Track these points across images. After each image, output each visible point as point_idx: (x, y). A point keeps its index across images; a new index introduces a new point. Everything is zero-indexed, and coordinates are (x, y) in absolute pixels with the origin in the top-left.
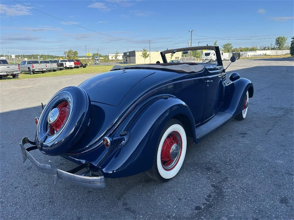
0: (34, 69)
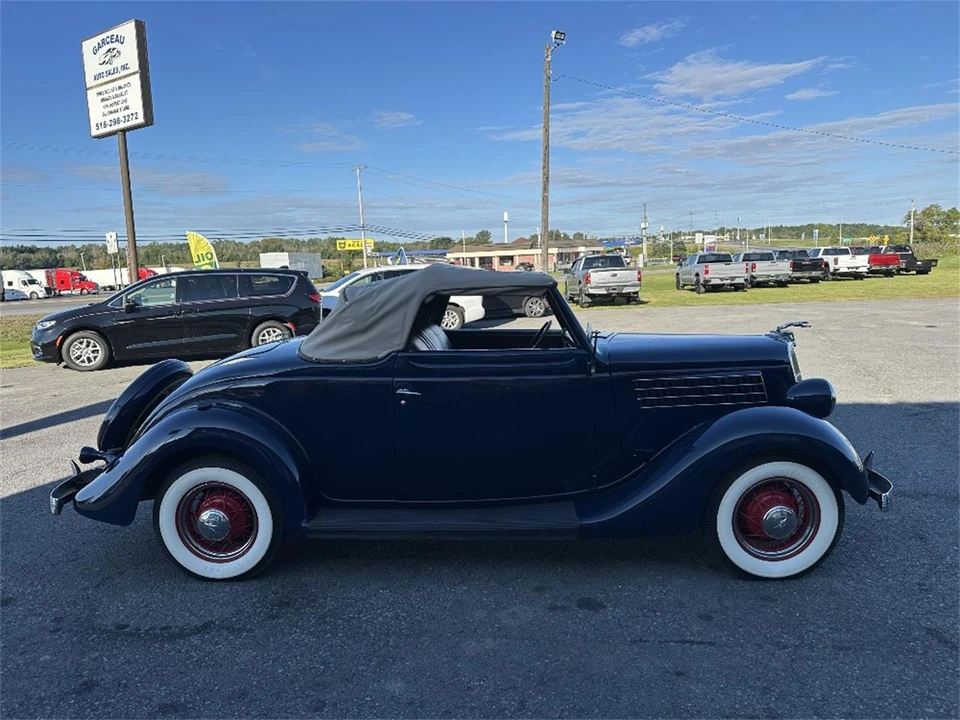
0: (707, 277)
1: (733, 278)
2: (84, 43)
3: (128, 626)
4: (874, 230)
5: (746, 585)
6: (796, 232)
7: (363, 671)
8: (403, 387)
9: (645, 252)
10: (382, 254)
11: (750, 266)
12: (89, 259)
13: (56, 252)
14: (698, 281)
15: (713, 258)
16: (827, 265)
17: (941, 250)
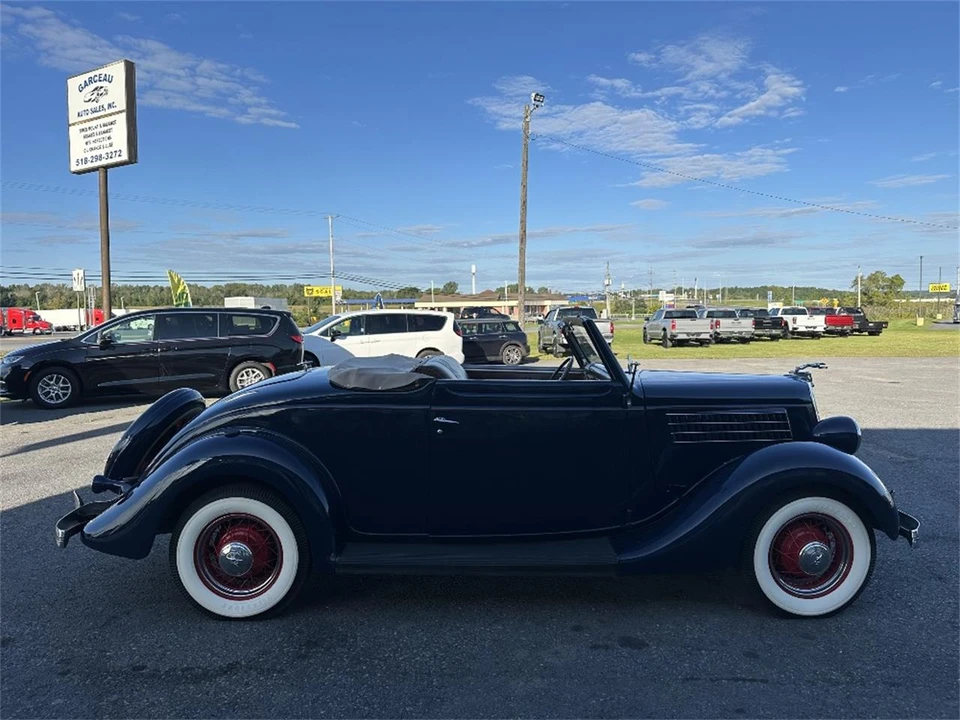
0: (674, 331)
1: (699, 334)
2: (69, 81)
3: (144, 667)
4: (822, 293)
5: (783, 623)
6: (751, 293)
7: (411, 711)
8: (440, 416)
9: (608, 307)
10: (350, 302)
11: (714, 323)
12: (43, 299)
13: (7, 290)
14: (665, 336)
15: (679, 315)
16: (786, 324)
17: (887, 315)
